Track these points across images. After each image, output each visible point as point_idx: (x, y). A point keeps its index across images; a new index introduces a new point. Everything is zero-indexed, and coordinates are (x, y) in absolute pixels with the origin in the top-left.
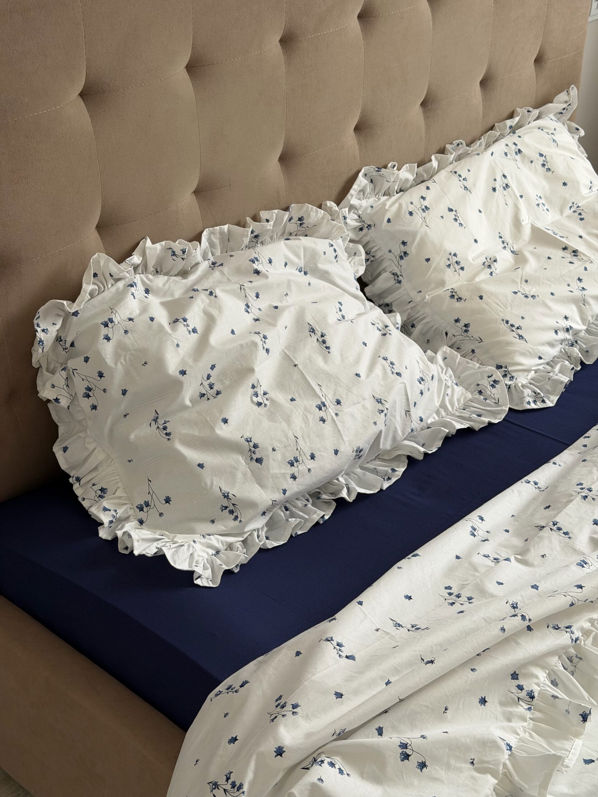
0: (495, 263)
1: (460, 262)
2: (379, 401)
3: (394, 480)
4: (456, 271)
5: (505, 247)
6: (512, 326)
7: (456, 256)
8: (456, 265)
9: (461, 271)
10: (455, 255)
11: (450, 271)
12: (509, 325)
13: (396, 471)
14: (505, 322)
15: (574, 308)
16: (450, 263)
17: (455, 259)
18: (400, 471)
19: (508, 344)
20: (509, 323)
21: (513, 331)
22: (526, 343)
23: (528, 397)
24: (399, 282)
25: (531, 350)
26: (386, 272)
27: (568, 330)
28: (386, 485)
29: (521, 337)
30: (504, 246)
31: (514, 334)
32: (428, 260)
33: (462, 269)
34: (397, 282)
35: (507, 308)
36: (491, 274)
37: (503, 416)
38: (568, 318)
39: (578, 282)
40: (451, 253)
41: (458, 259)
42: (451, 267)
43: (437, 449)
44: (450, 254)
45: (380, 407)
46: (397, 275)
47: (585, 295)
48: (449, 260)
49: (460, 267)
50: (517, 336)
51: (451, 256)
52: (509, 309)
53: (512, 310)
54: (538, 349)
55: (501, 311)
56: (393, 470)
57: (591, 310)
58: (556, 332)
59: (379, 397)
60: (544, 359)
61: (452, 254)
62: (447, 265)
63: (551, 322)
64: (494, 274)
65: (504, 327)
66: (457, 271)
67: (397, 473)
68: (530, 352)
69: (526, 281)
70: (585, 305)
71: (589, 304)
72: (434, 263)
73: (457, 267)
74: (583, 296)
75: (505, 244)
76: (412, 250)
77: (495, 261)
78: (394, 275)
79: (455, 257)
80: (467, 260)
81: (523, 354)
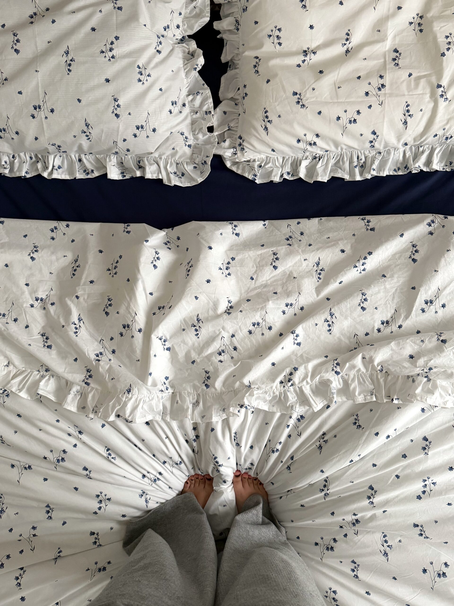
1: (280, 38)
2: (87, 125)
3: (89, 176)
5: (345, 44)
6: (267, 117)
8: (276, 39)
9: (278, 46)
10: (280, 30)
11: (269, 41)
12: (265, 115)
13: (93, 173)
14: (265, 110)
16: (271, 34)
19: (255, 128)
21: (264, 121)
22: (267, 135)
25: (267, 142)
27: (310, 144)
31: (263, 124)
32: (256, 23)
33: (280, 44)
34: (236, 28)
35: (276, 102)
36: (304, 61)
38: (319, 136)
39: (356, 113)
41: (280, 35)
42: (271, 38)
44: (276, 27)
45: (85, 129)
46: (238, 22)
47: (346, 128)
48: (272, 31)
50: (264, 127)
51: (275, 29)
53: (278, 105)
54: (275, 145)
55: (270, 101)
58: (299, 141)
59: (89, 122)
63: (300, 133)
65: (261, 114)
66: (275, 44)
69: (313, 89)
70: (343, 135)
72: (259, 27)
75: (348, 42)
76: (250, 8)
80: (288, 38)
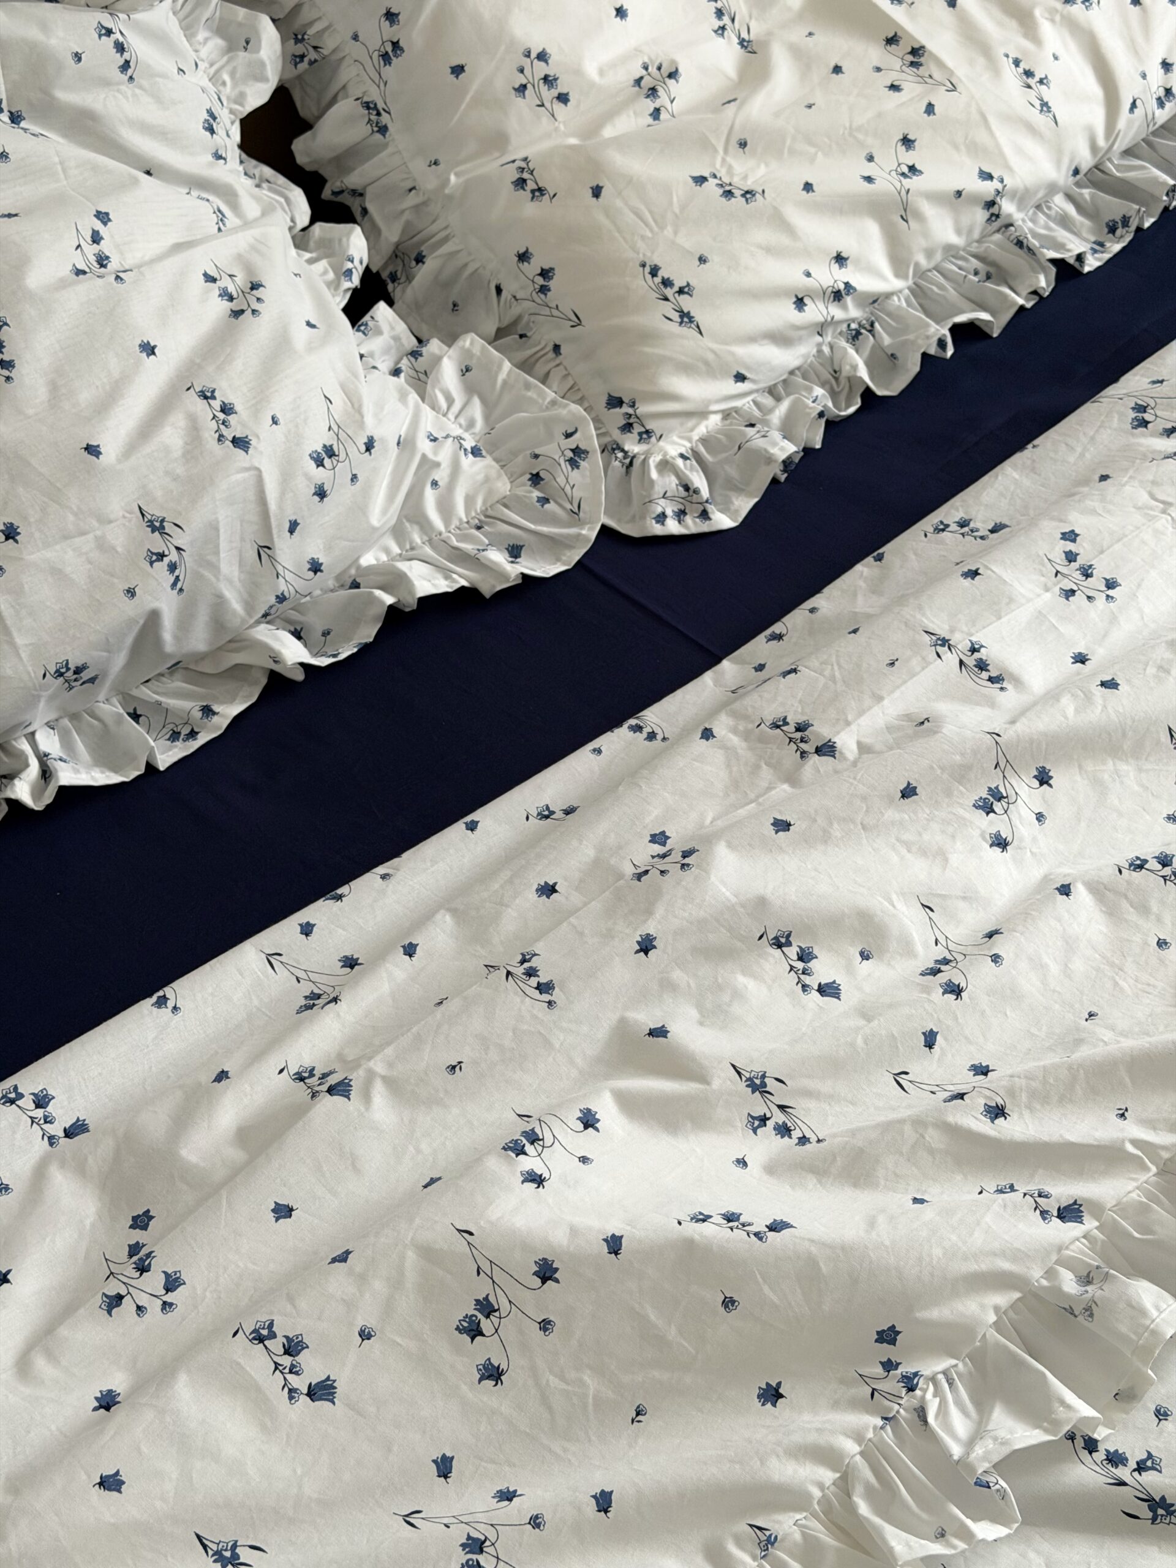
0: (671, 82)
1: (556, 79)
2: (157, 527)
3: (203, 739)
4: (542, 105)
5: (723, 28)
6: (667, 283)
7: (546, 62)
8: (544, 89)
9: (558, 107)
10: (542, 57)
11: (524, 106)
12: (658, 280)
13: (214, 713)
14: (647, 269)
15: (872, 229)
16: (524, 82)
17: (541, 69)
18: (223, 716)
19: (647, 336)
20: (661, 273)
21: (666, 299)
22: (699, 335)
23: (662, 502)
24: (383, 130)
25: (710, 357)
26: (347, 97)
27: (837, 296)
28: (165, 759)
29: (686, 317)
30: (721, 24)
31: (668, 309)
32: (458, 70)
33: (563, 98)
34: (376, 129)
35: (662, 228)
36: (656, 114)
37: (575, 556)
38: (846, 259)
39: (902, 149)
40: (529, 52)
41: (551, 71)
42: (527, 92)
43: (355, 650)
44: (528, 54)
45: (157, 543)
46: (375, 107)
47: (908, 191)
48: (522, 71)
49: (554, 93)
50: (676, 316)
51: (528, 60)
52: (669, 231)
53: (676, 233)
54: (733, 354)
55: (643, 237)
56: (207, 711)
57: (926, 234)
58: (800, 303)
59: (159, 513)
60: (754, 381)
61: (533, 55)
62: (517, 86)
63: (791, 275)
64: (663, 115)
65: (643, 285)
66: (547, 104)
67: (215, 719)
68: (707, 363)
69: (743, 144)
70: (907, 221)
71: (920, 217)
72: (474, 81)
73: (548, 94)
74: (903, 193)
75: (726, 20)
76: (413, 36)
77: (673, 75)
78: (368, 108)
79: (543, 64)
80: (578, 72)
81: (687, 368)
